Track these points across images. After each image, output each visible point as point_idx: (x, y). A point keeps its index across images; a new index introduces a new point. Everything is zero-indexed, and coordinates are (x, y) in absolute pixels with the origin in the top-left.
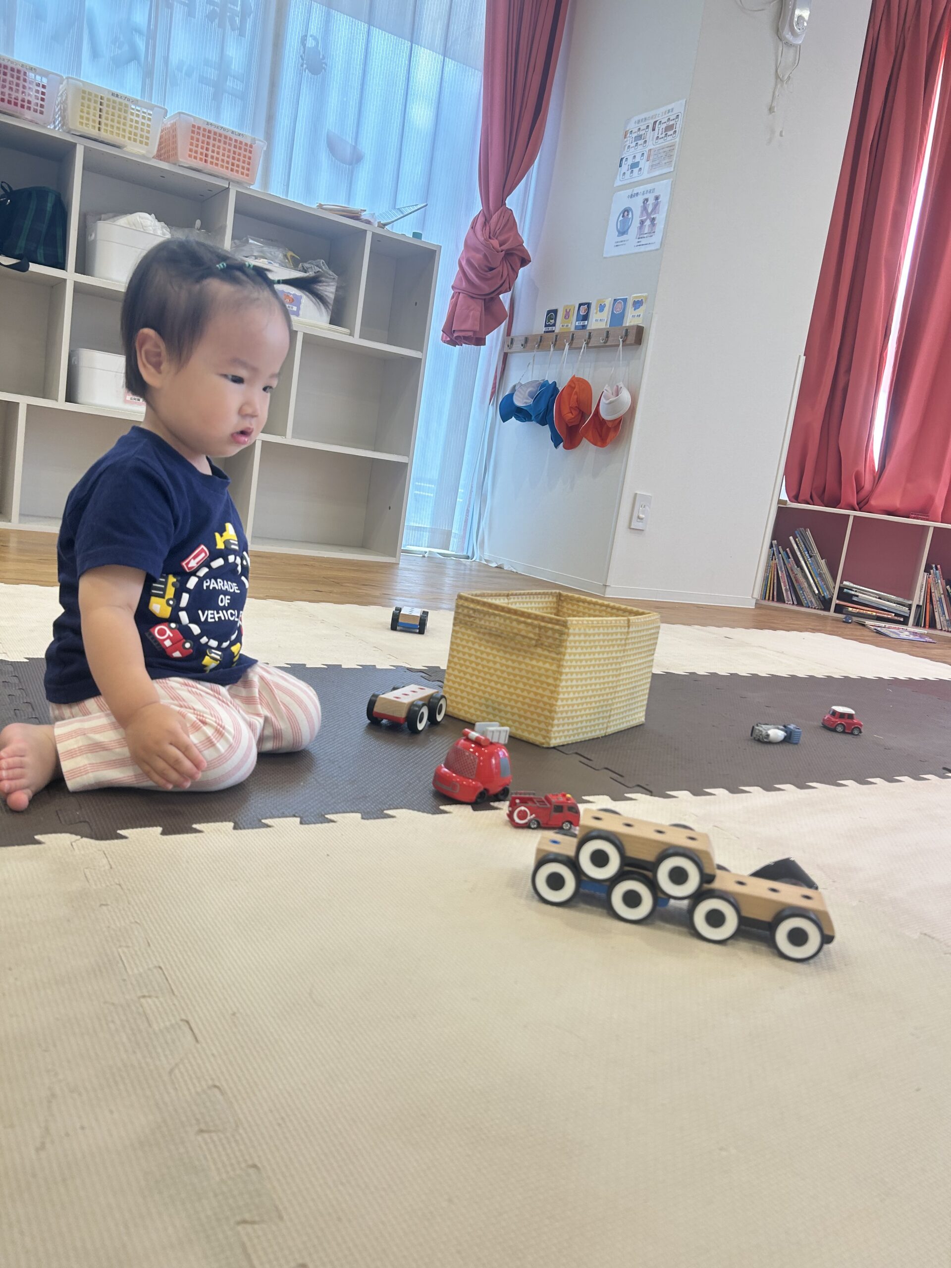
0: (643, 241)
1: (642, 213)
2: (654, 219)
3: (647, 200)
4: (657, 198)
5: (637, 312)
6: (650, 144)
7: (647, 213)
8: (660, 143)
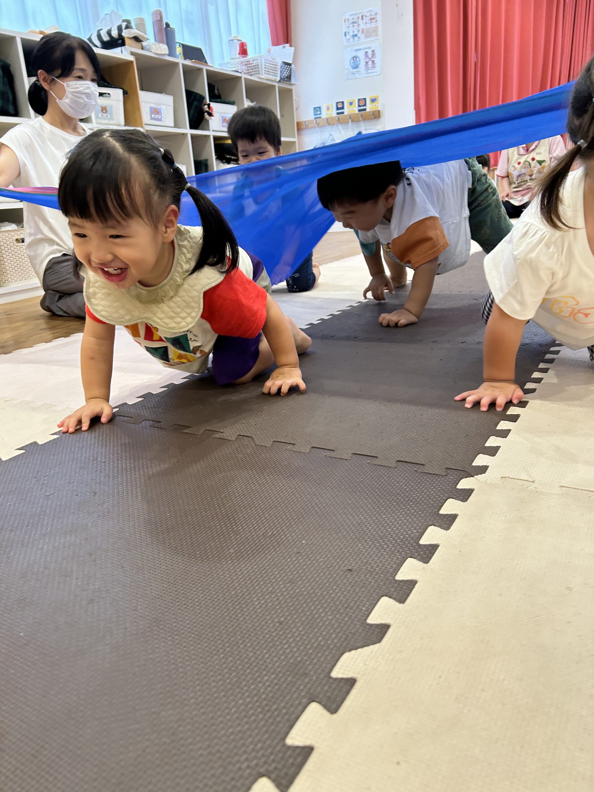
0: (369, 71)
1: (365, 59)
2: (373, 61)
4: (373, 51)
5: (374, 104)
6: (362, 26)
7: (369, 58)
8: (369, 26)
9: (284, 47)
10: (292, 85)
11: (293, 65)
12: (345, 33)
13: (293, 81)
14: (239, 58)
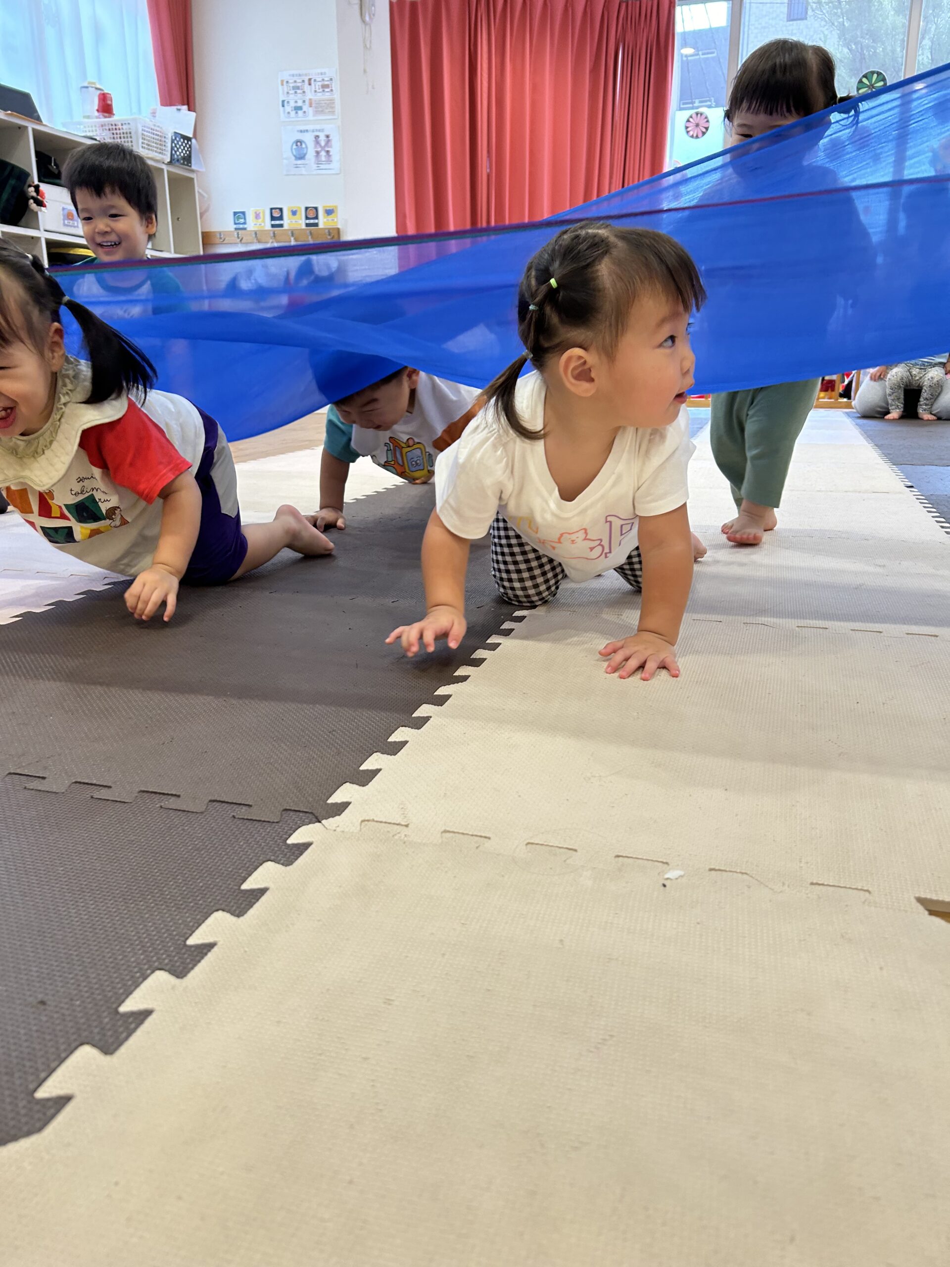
0: (322, 167)
1: (315, 147)
2: (328, 152)
3: (317, 137)
4: (328, 136)
5: (330, 217)
6: (309, 95)
7: (320, 146)
8: (319, 96)
9: (179, 110)
10: (193, 171)
11: (193, 141)
12: (283, 101)
13: (194, 167)
14: (97, 117)
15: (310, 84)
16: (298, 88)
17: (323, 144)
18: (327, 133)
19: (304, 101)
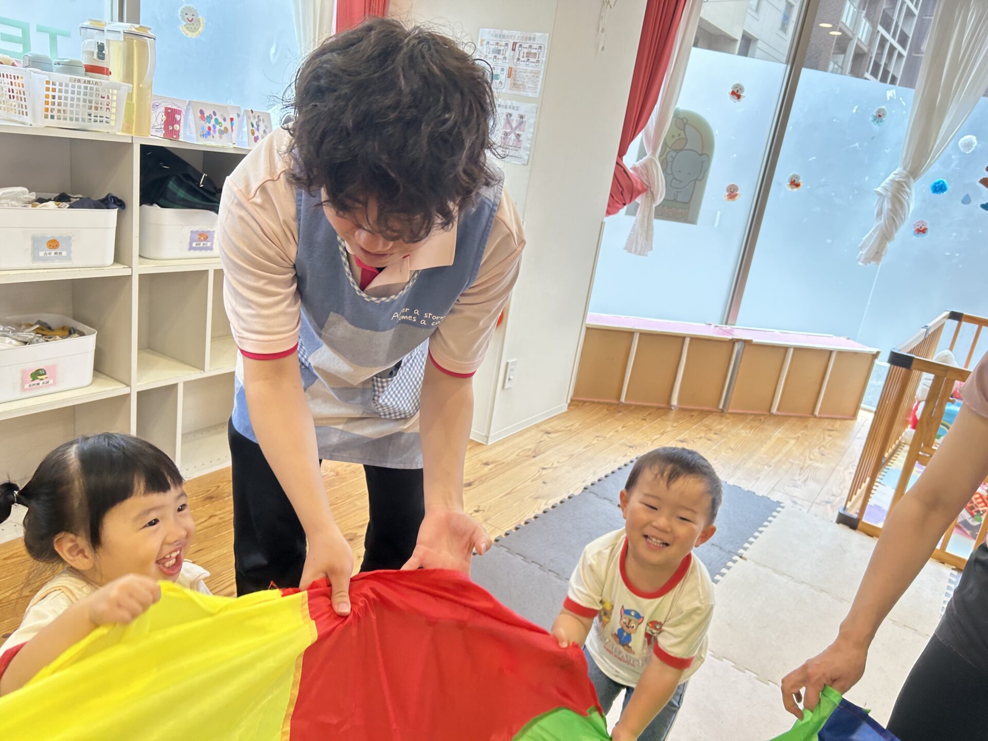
0: (508, 152)
1: (505, 126)
2: (518, 135)
3: (509, 115)
4: (522, 117)
6: (510, 63)
7: (511, 127)
8: (523, 66)
15: (514, 50)
16: (499, 52)
17: (514, 125)
18: (522, 113)
19: (503, 69)
